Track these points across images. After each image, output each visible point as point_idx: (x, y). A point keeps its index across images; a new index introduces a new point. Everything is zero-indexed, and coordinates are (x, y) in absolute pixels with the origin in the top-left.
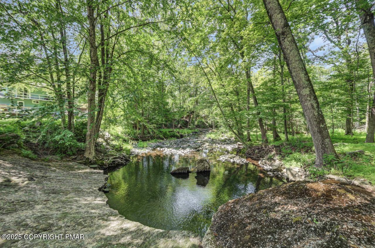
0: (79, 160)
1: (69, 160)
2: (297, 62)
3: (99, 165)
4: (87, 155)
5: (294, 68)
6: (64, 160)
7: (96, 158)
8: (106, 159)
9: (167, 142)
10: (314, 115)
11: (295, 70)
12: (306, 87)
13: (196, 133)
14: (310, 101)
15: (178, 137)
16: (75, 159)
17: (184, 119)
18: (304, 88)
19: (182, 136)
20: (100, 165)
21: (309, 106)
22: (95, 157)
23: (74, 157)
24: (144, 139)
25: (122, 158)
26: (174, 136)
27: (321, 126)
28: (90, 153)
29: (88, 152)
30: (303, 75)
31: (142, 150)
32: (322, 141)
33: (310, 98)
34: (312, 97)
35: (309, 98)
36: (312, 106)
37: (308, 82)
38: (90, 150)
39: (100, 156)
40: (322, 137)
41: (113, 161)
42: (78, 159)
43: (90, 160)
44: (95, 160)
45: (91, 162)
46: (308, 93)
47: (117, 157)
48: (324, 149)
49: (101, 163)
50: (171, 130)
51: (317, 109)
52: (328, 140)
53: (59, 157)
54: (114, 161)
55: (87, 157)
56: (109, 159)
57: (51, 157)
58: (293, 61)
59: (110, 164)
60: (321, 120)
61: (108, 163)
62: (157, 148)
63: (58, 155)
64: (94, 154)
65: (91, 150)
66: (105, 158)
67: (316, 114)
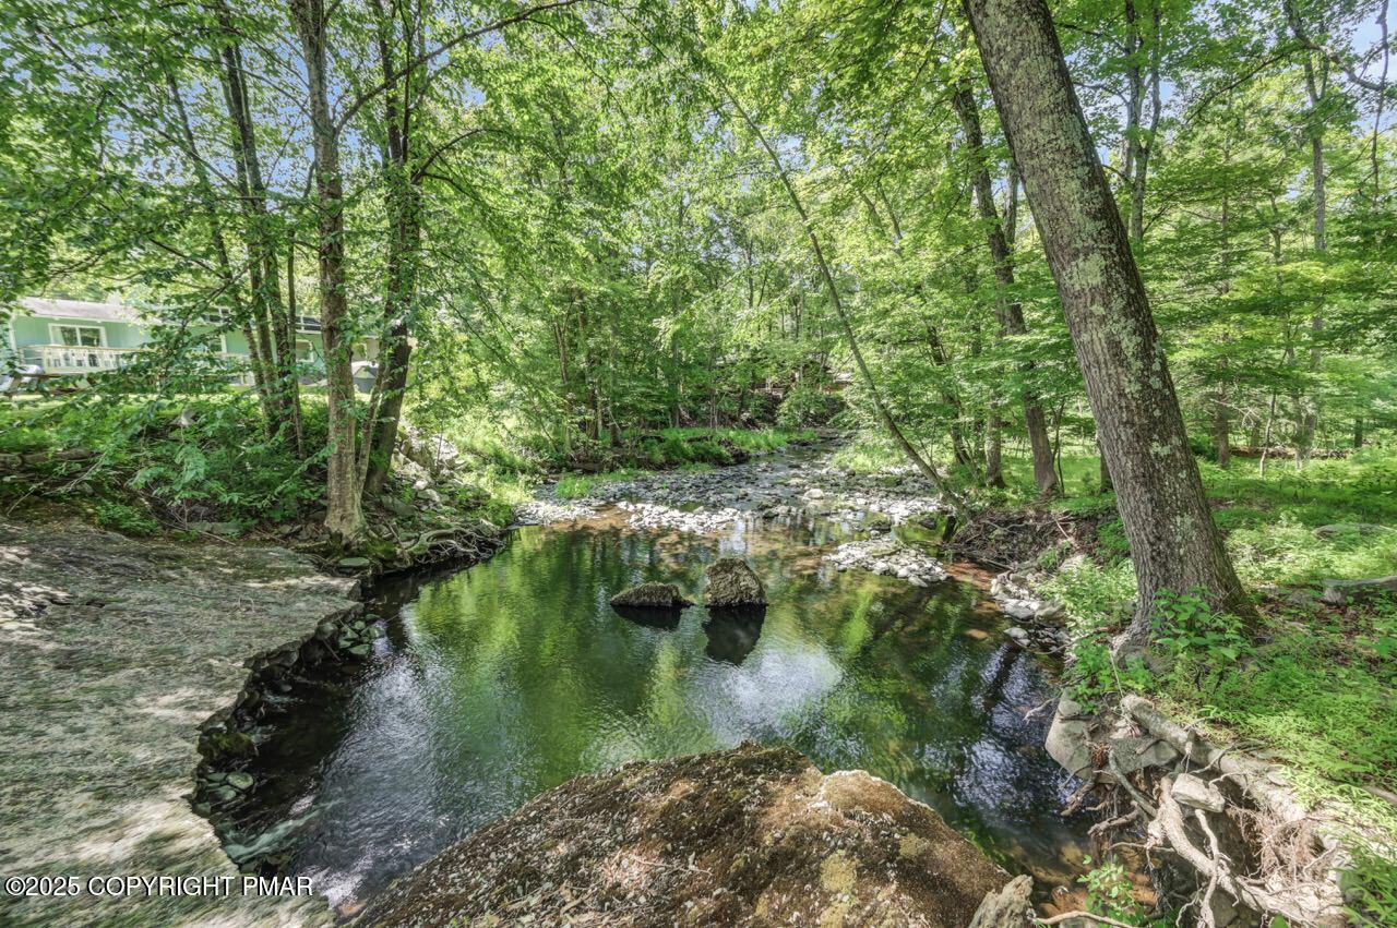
0: (305, 541)
1: (271, 539)
2: (1046, 123)
3: (376, 557)
4: (332, 522)
5: (1031, 155)
6: (253, 537)
7: (367, 535)
8: (409, 539)
9: (663, 481)
10: (1122, 395)
11: (1035, 162)
12: (1087, 252)
13: (805, 444)
14: (1103, 320)
15: (720, 462)
16: (295, 534)
17: (768, 389)
18: (1075, 255)
19: (741, 458)
20: (382, 560)
21: (1098, 348)
22: (363, 530)
23: (287, 529)
24: (590, 466)
25: (469, 538)
26: (702, 457)
27: (1156, 448)
28: (342, 518)
29: (338, 513)
30: (1075, 185)
31: (561, 509)
32: (1157, 525)
33: (1105, 305)
34: (1118, 303)
35: (1098, 309)
36: (1114, 345)
37: (1100, 224)
38: (343, 505)
39: (385, 529)
40: (1158, 504)
41: (432, 548)
42: (303, 535)
43: (344, 542)
44: (361, 540)
45: (347, 547)
46: (1097, 280)
47: (450, 531)
48: (1164, 565)
49: (385, 551)
50: (701, 432)
51: (1139, 364)
52: (1188, 520)
53: (237, 527)
54: (437, 547)
55: (334, 529)
56: (417, 539)
57: (208, 526)
58: (1027, 118)
59: (421, 557)
60: (1154, 422)
61: (411, 554)
62: (619, 500)
63: (234, 522)
64: (358, 519)
65: (349, 506)
66: (403, 534)
67: (1132, 388)
